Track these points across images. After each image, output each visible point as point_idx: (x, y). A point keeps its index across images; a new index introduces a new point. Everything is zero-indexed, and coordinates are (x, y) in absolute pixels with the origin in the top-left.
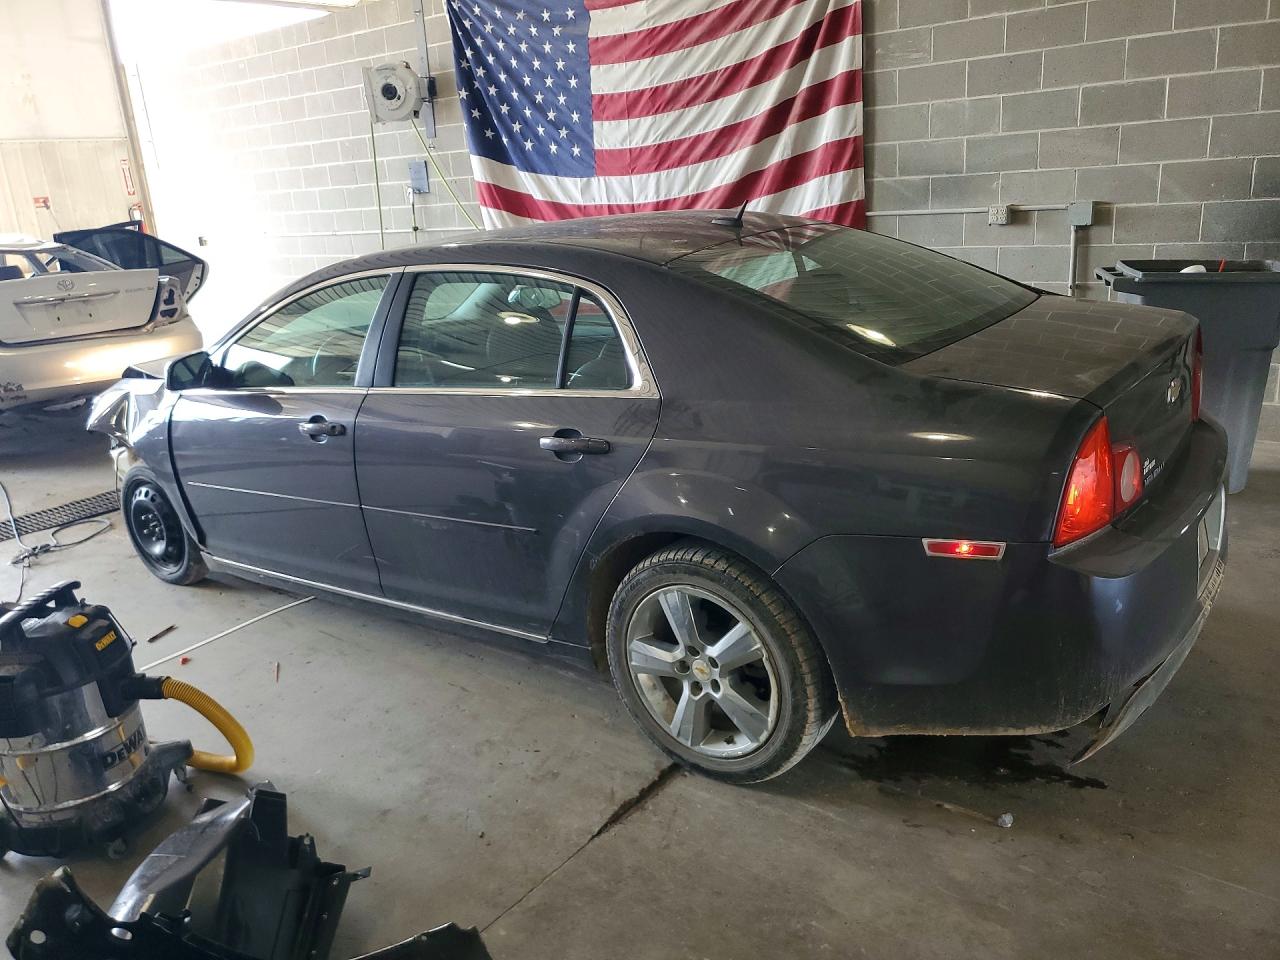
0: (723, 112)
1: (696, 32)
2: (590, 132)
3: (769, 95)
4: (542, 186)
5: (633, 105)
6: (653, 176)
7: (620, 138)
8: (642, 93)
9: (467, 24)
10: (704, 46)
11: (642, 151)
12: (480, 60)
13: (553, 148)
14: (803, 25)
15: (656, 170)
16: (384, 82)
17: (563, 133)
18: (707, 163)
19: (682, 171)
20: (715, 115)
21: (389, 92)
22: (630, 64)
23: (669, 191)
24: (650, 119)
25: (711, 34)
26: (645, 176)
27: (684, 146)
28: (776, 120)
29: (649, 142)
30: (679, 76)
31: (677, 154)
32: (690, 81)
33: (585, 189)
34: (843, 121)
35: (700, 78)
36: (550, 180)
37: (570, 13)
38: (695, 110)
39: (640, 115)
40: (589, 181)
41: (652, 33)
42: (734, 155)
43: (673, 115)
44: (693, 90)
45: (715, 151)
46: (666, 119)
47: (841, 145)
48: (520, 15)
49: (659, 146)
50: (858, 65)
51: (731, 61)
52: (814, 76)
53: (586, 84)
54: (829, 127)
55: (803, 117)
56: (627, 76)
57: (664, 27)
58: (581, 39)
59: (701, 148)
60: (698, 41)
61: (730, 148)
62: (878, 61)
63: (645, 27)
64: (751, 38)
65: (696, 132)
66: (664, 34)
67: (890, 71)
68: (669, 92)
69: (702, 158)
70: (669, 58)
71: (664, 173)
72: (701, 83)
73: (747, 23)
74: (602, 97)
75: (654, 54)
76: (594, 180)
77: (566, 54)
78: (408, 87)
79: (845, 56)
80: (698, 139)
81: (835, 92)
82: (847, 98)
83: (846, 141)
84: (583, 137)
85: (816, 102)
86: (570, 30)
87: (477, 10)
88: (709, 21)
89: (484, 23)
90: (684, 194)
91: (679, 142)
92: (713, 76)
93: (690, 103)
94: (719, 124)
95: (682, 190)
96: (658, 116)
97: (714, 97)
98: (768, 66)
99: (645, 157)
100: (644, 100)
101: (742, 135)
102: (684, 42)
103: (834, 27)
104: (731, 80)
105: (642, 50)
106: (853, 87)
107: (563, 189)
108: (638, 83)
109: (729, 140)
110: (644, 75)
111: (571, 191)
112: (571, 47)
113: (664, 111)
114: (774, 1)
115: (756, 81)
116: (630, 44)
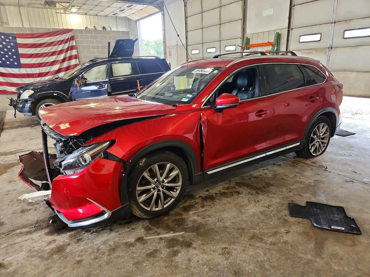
0: (52, 59)
1: (45, 45)
2: (19, 60)
3: (62, 56)
5: (31, 56)
6: (38, 69)
7: (28, 61)
8: (33, 54)
10: (47, 48)
11: (34, 64)
13: (8, 63)
14: (66, 47)
15: (38, 67)
17: (11, 60)
18: (50, 66)
19: (45, 67)
22: (30, 49)
23: (42, 71)
24: (36, 59)
25: (48, 46)
26: (36, 68)
28: (64, 60)
29: (36, 62)
30: (42, 52)
31: (43, 65)
32: (44, 53)
33: (19, 71)
34: (76, 61)
35: (46, 53)
37: (11, 38)
38: (46, 58)
39: (33, 58)
40: (20, 69)
41: (34, 44)
42: (56, 66)
44: (45, 55)
46: (40, 59)
47: (76, 65)
49: (39, 63)
50: (76, 54)
51: (53, 50)
52: (70, 54)
53: (17, 51)
54: (73, 62)
55: (68, 60)
56: (29, 51)
57: (37, 44)
58: (15, 43)
59: (48, 64)
60: (45, 47)
61: (54, 64)
62: (79, 53)
65: (47, 61)
68: (40, 54)
69: (49, 66)
70: (39, 49)
71: (40, 68)
72: (47, 54)
73: (55, 45)
74: (22, 54)
75: (35, 48)
76: (22, 69)
77: (10, 45)
79: (74, 52)
81: (74, 57)
85: (70, 58)
86: (11, 41)
88: (47, 44)
90: (46, 72)
91: (43, 63)
92: (49, 53)
96: (38, 58)
97: (50, 56)
98: (61, 52)
99: (35, 66)
100: (34, 55)
101: (57, 63)
102: (43, 46)
103: (72, 48)
104: (53, 53)
105: (32, 47)
106: (76, 57)
107: (13, 71)
108: (32, 52)
109: (54, 63)
110: (33, 51)
111: (15, 71)
112: (12, 44)
113: (39, 57)
114: (60, 43)
115: (58, 54)
116: (30, 45)
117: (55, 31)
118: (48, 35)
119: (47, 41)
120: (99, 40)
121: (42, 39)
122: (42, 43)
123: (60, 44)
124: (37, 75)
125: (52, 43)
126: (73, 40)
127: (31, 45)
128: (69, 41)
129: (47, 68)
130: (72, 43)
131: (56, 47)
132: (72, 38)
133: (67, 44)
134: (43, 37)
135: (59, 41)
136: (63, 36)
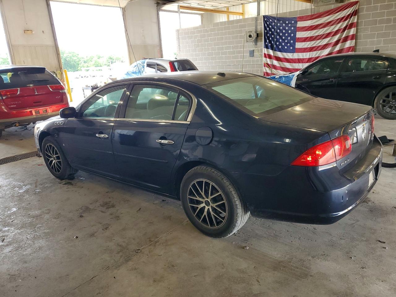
0: (325, 41)
1: (321, 26)
2: (295, 45)
3: (336, 38)
4: (283, 55)
5: (305, 40)
6: (309, 53)
7: (302, 46)
8: (308, 37)
9: (268, 23)
10: (323, 29)
11: (306, 48)
12: (270, 30)
13: (286, 47)
14: (344, 25)
15: (310, 52)
16: (249, 34)
17: (289, 45)
19: (315, 52)
20: (323, 42)
21: (250, 36)
22: (306, 32)
23: (312, 56)
24: (309, 42)
25: (324, 27)
26: (307, 53)
27: (316, 47)
28: (337, 43)
29: (308, 47)
30: (316, 34)
31: (314, 49)
32: (319, 35)
33: (292, 55)
34: (351, 43)
35: (321, 35)
36: (285, 54)
37: (293, 22)
38: (319, 41)
39: (307, 42)
40: (293, 54)
41: (311, 27)
42: (327, 49)
43: (314, 42)
44: (319, 37)
45: (323, 48)
46: (313, 42)
47: (350, 47)
48: (281, 22)
49: (311, 47)
50: (355, 33)
51: (328, 32)
52: (346, 34)
53: (295, 35)
54: (348, 44)
55: (342, 42)
56: (305, 34)
57: (314, 25)
58: (295, 27)
59: (320, 48)
60: (321, 28)
61: (326, 48)
62: (358, 32)
63: (310, 25)
64: (333, 28)
66: (314, 27)
67: (361, 34)
68: (314, 37)
69: (320, 50)
70: (315, 31)
71: (311, 52)
73: (332, 25)
74: (299, 38)
75: (311, 30)
76: (295, 54)
77: (291, 30)
78: (254, 35)
79: (353, 31)
80: (319, 46)
81: (350, 38)
82: (352, 39)
83: (351, 47)
84: (293, 45)
85: (346, 39)
86: (292, 25)
87: (271, 20)
88: (324, 24)
89: (272, 23)
90: (316, 56)
91: (315, 47)
93: (318, 40)
94: (325, 43)
95: (315, 56)
97: (324, 38)
98: (336, 33)
99: (307, 50)
100: (308, 39)
101: (329, 45)
102: (318, 28)
103: (350, 26)
104: (328, 35)
105: (309, 30)
106: (354, 37)
107: (288, 55)
108: (307, 35)
109: (326, 46)
110: (309, 34)
111: (289, 56)
112: (292, 28)
113: (312, 41)
114: (339, 21)
115: (333, 36)
116: (306, 28)
117: (336, 8)
118: (327, 14)
119: (325, 21)
120: (393, 9)
121: (320, 20)
122: (319, 24)
123: (339, 23)
124: (307, 60)
125: (330, 22)
126: (355, 15)
127: (308, 27)
128: (349, 17)
129: (318, 52)
130: (354, 19)
131: (334, 27)
132: (355, 13)
133: (347, 21)
134: (323, 16)
135: (338, 19)
136: (344, 13)
